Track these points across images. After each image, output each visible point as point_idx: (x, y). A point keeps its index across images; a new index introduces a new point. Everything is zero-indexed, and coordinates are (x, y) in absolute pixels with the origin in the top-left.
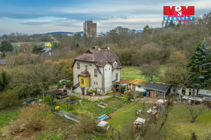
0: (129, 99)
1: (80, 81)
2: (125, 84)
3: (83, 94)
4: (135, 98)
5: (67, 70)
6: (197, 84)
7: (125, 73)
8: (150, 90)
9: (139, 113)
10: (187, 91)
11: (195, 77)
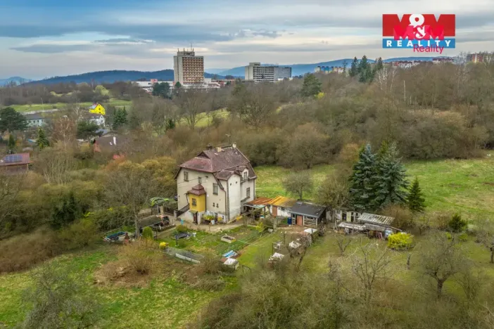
0: (266, 229)
1: (190, 201)
2: (261, 206)
3: (196, 222)
4: (275, 227)
5: (161, 179)
6: (359, 206)
7: (263, 182)
8: (297, 215)
9: (278, 247)
10: (349, 215)
11: (357, 196)
